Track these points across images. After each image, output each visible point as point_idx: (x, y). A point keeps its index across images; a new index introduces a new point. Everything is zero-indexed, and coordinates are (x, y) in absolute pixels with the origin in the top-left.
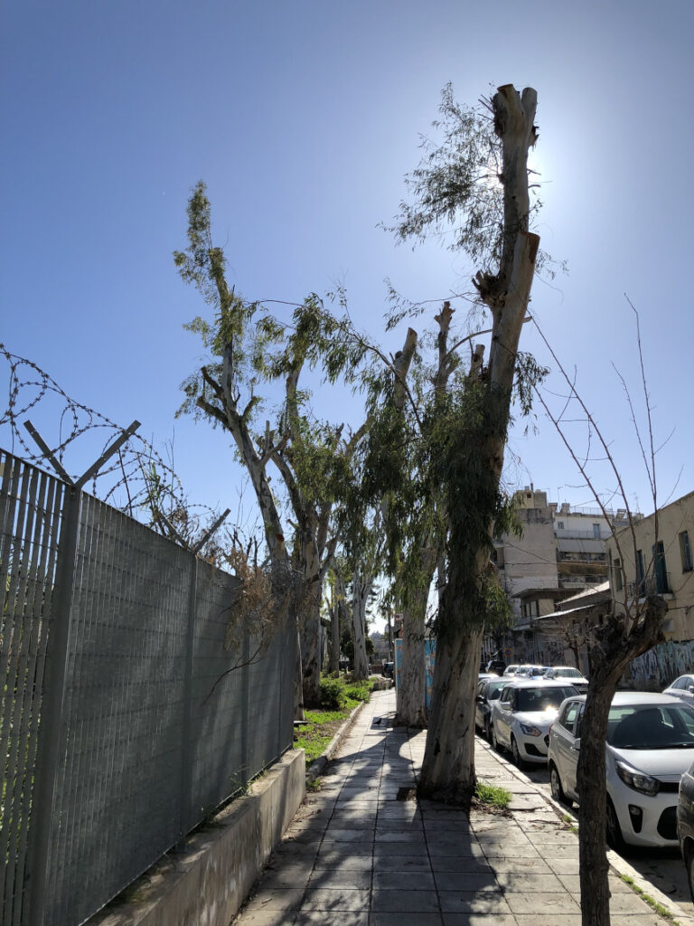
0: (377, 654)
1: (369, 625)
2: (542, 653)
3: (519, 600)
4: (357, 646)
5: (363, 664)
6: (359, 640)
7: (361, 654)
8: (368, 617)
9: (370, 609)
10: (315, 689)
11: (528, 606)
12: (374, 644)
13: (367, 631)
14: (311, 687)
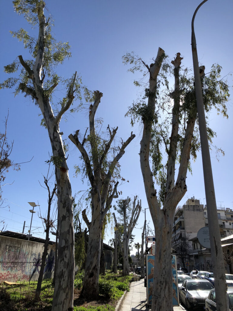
0: (133, 263)
1: (130, 251)
2: (203, 265)
3: (192, 242)
4: (124, 260)
5: (127, 268)
6: (126, 257)
7: (127, 263)
8: (130, 248)
9: (131, 245)
10: (95, 286)
11: (196, 244)
12: (132, 259)
13: (129, 253)
14: (93, 285)
